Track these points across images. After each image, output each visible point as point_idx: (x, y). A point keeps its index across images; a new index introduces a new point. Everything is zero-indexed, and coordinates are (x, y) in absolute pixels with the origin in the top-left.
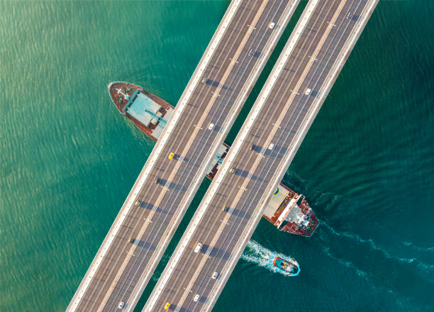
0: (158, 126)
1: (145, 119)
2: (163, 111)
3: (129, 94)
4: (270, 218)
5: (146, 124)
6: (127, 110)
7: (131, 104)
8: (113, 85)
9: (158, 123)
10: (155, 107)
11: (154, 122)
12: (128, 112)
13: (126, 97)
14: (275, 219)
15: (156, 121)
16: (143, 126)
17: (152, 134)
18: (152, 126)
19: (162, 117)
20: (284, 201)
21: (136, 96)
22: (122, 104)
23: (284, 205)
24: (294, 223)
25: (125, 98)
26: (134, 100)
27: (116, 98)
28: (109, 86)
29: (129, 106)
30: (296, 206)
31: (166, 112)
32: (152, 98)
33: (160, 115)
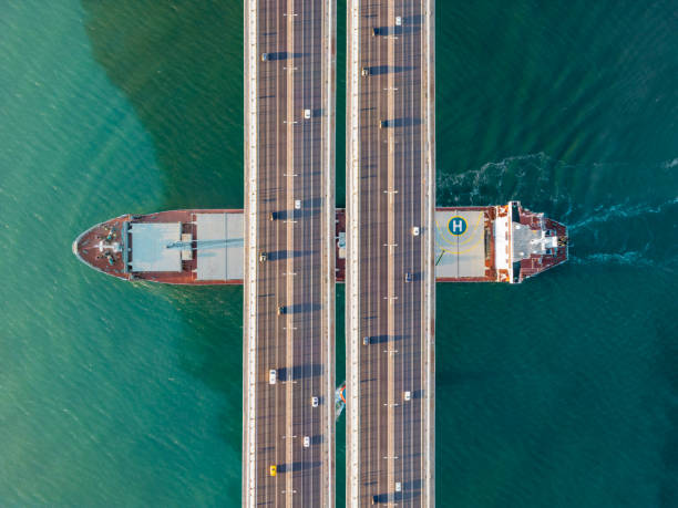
0: (199, 259)
1: (170, 262)
2: (187, 228)
3: (116, 241)
4: (483, 275)
5: (178, 268)
6: (130, 267)
7: (130, 254)
8: (79, 245)
9: (194, 254)
10: (172, 231)
11: (187, 256)
12: (134, 270)
13: (115, 247)
14: (492, 271)
15: (190, 252)
16: (175, 274)
17: (199, 278)
18: (188, 266)
19: (194, 237)
20: (486, 232)
21: (130, 235)
22: (116, 263)
23: (489, 239)
24: (533, 255)
25: (115, 251)
26: (130, 245)
27: (100, 262)
28: (75, 251)
29: (130, 260)
30: (518, 227)
31: (195, 226)
32: (156, 220)
33: (188, 238)
